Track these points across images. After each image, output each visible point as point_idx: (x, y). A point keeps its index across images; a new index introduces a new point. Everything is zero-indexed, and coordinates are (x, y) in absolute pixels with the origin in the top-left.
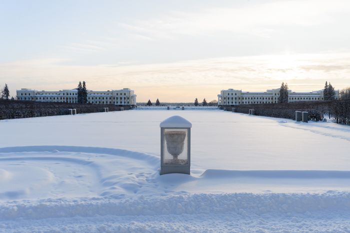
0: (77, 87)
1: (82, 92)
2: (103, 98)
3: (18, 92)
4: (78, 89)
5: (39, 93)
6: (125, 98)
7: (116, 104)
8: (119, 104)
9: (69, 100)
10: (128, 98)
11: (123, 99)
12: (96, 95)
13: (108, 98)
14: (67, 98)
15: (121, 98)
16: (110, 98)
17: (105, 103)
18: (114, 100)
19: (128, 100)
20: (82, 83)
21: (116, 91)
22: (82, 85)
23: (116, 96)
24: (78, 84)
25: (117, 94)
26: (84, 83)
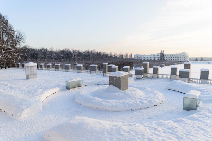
0: (160, 53)
1: (162, 55)
2: (172, 58)
3: (134, 55)
4: (160, 54)
5: (142, 56)
6: (183, 57)
7: (178, 60)
8: (180, 60)
9: (155, 59)
10: (185, 57)
11: (182, 58)
12: (168, 56)
13: (174, 58)
14: (155, 58)
15: (181, 58)
16: (175, 58)
17: (172, 60)
18: (177, 59)
19: (185, 59)
20: (162, 51)
21: (179, 54)
22: (162, 52)
23: (178, 56)
24: (161, 51)
25: (179, 55)
26: (163, 51)
